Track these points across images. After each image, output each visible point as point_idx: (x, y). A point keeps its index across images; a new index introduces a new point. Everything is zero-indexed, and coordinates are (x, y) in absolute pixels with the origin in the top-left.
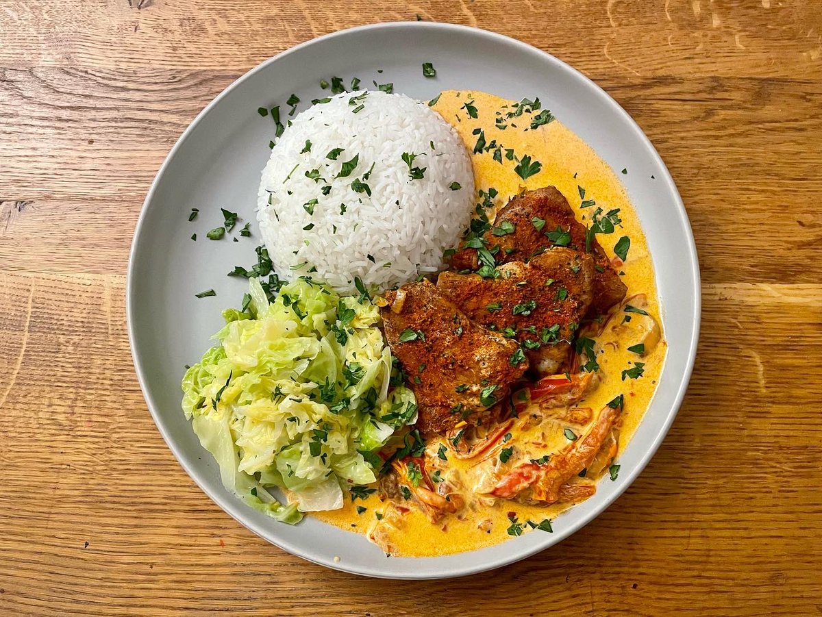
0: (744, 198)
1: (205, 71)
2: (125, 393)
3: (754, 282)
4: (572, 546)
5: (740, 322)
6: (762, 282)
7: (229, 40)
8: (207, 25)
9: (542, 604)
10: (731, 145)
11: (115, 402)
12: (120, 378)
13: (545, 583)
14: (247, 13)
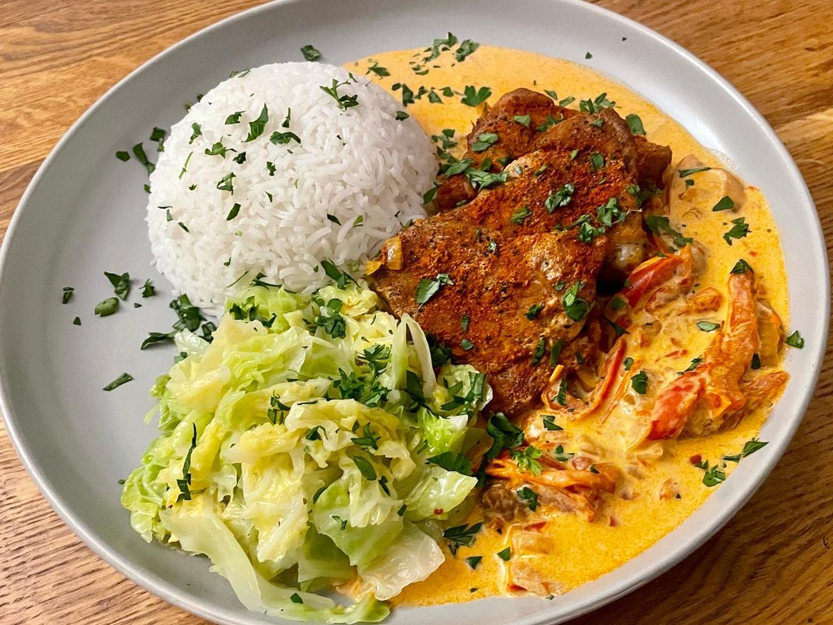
0: (732, 51)
1: (32, 163)
2: (33, 580)
3: (802, 117)
4: (800, 495)
5: (819, 159)
6: (811, 114)
7: (53, 125)
8: (21, 121)
9: (815, 595)
10: (684, 15)
11: (21, 599)
12: (19, 560)
13: (796, 565)
14: (66, 95)
